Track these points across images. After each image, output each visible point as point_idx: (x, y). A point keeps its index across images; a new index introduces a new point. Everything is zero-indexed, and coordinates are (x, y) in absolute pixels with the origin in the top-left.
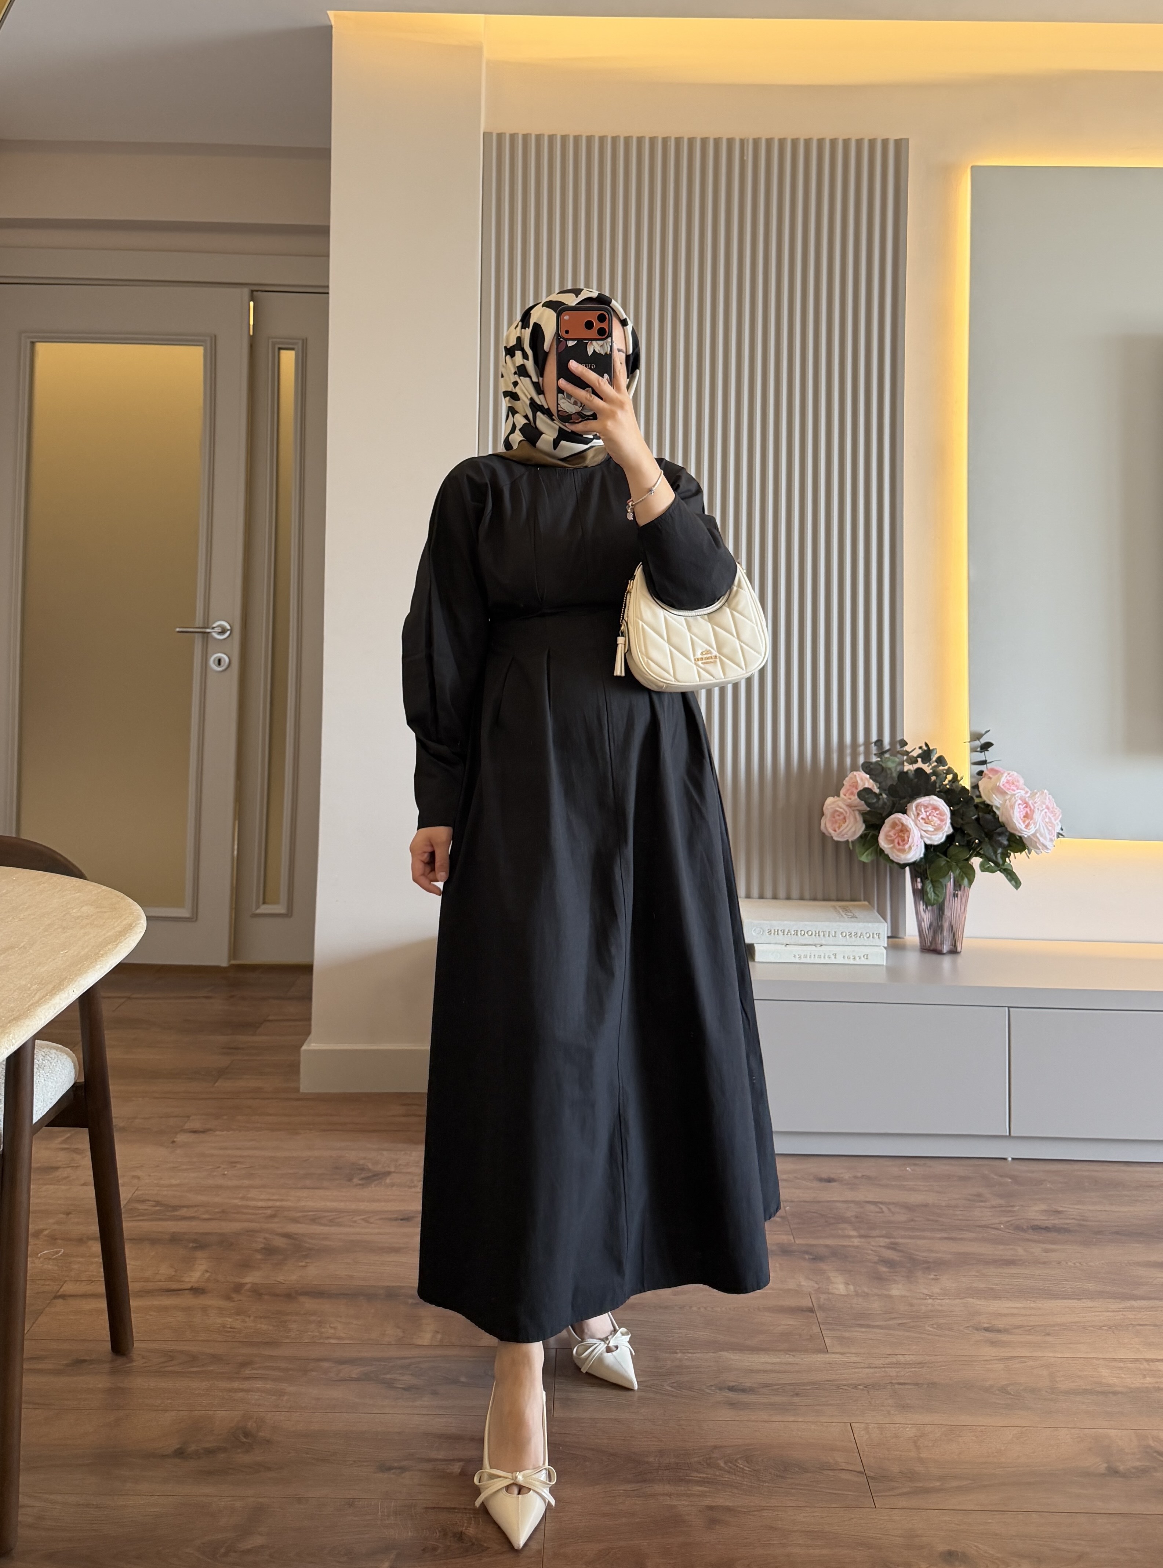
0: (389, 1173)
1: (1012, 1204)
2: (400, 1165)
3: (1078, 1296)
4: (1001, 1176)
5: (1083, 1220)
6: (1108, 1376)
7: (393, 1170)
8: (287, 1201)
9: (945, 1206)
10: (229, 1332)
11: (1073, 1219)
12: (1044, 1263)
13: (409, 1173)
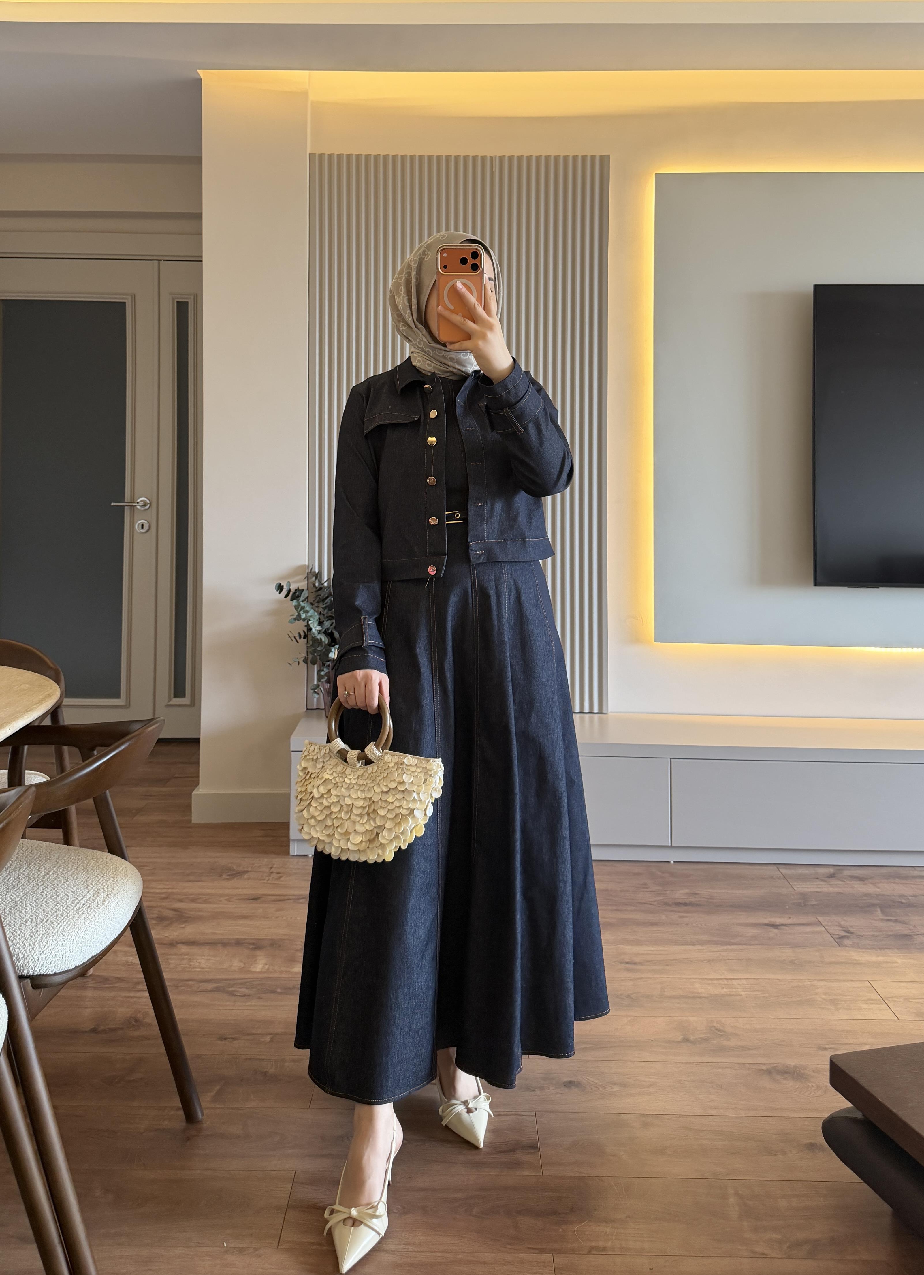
0: (247, 872)
1: (666, 889)
2: (255, 867)
3: (693, 944)
4: (663, 873)
5: (710, 899)
6: (699, 987)
7: (250, 870)
8: (176, 889)
9: (621, 891)
10: (130, 965)
11: (704, 898)
12: (677, 924)
13: (260, 872)
